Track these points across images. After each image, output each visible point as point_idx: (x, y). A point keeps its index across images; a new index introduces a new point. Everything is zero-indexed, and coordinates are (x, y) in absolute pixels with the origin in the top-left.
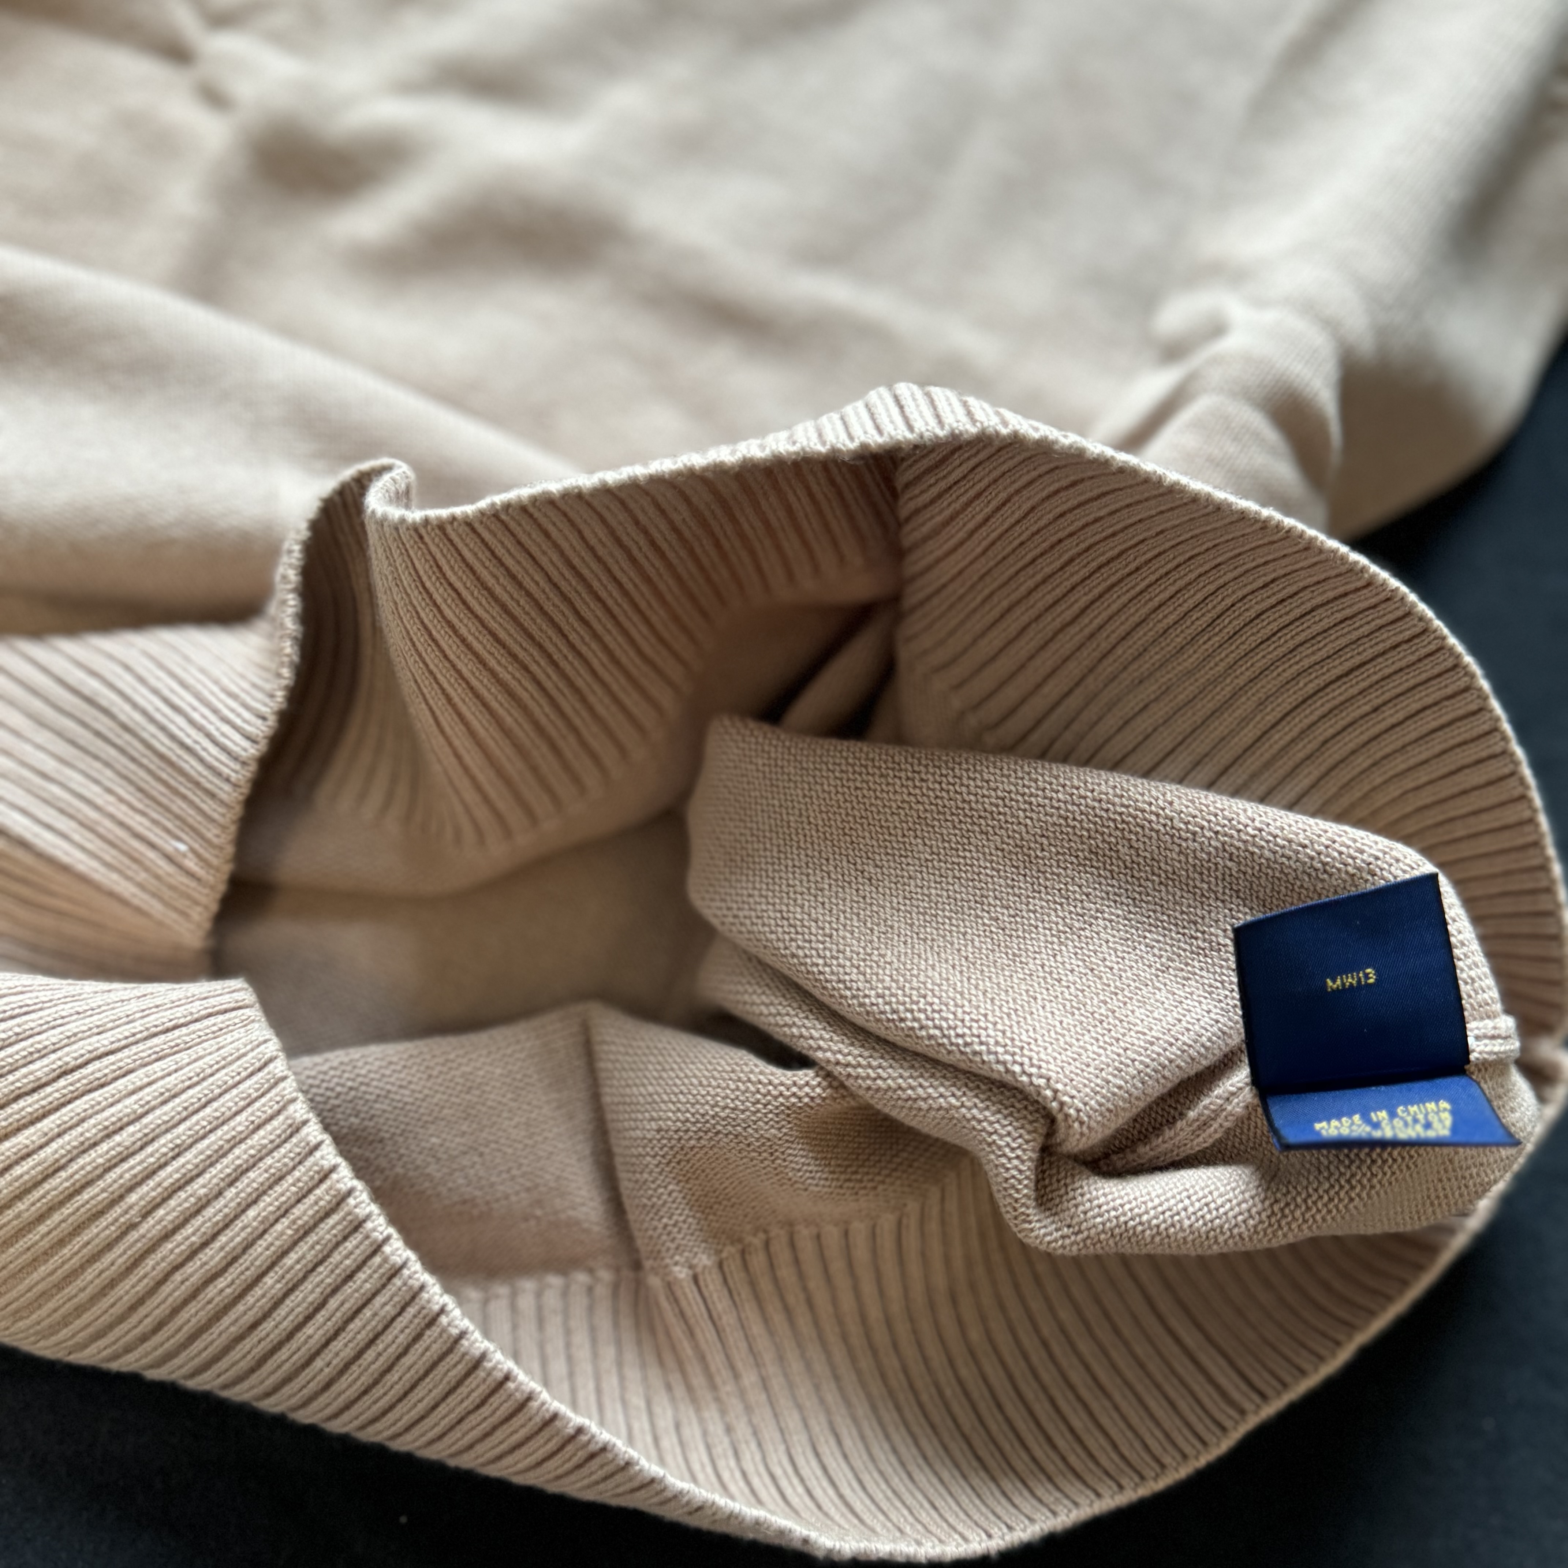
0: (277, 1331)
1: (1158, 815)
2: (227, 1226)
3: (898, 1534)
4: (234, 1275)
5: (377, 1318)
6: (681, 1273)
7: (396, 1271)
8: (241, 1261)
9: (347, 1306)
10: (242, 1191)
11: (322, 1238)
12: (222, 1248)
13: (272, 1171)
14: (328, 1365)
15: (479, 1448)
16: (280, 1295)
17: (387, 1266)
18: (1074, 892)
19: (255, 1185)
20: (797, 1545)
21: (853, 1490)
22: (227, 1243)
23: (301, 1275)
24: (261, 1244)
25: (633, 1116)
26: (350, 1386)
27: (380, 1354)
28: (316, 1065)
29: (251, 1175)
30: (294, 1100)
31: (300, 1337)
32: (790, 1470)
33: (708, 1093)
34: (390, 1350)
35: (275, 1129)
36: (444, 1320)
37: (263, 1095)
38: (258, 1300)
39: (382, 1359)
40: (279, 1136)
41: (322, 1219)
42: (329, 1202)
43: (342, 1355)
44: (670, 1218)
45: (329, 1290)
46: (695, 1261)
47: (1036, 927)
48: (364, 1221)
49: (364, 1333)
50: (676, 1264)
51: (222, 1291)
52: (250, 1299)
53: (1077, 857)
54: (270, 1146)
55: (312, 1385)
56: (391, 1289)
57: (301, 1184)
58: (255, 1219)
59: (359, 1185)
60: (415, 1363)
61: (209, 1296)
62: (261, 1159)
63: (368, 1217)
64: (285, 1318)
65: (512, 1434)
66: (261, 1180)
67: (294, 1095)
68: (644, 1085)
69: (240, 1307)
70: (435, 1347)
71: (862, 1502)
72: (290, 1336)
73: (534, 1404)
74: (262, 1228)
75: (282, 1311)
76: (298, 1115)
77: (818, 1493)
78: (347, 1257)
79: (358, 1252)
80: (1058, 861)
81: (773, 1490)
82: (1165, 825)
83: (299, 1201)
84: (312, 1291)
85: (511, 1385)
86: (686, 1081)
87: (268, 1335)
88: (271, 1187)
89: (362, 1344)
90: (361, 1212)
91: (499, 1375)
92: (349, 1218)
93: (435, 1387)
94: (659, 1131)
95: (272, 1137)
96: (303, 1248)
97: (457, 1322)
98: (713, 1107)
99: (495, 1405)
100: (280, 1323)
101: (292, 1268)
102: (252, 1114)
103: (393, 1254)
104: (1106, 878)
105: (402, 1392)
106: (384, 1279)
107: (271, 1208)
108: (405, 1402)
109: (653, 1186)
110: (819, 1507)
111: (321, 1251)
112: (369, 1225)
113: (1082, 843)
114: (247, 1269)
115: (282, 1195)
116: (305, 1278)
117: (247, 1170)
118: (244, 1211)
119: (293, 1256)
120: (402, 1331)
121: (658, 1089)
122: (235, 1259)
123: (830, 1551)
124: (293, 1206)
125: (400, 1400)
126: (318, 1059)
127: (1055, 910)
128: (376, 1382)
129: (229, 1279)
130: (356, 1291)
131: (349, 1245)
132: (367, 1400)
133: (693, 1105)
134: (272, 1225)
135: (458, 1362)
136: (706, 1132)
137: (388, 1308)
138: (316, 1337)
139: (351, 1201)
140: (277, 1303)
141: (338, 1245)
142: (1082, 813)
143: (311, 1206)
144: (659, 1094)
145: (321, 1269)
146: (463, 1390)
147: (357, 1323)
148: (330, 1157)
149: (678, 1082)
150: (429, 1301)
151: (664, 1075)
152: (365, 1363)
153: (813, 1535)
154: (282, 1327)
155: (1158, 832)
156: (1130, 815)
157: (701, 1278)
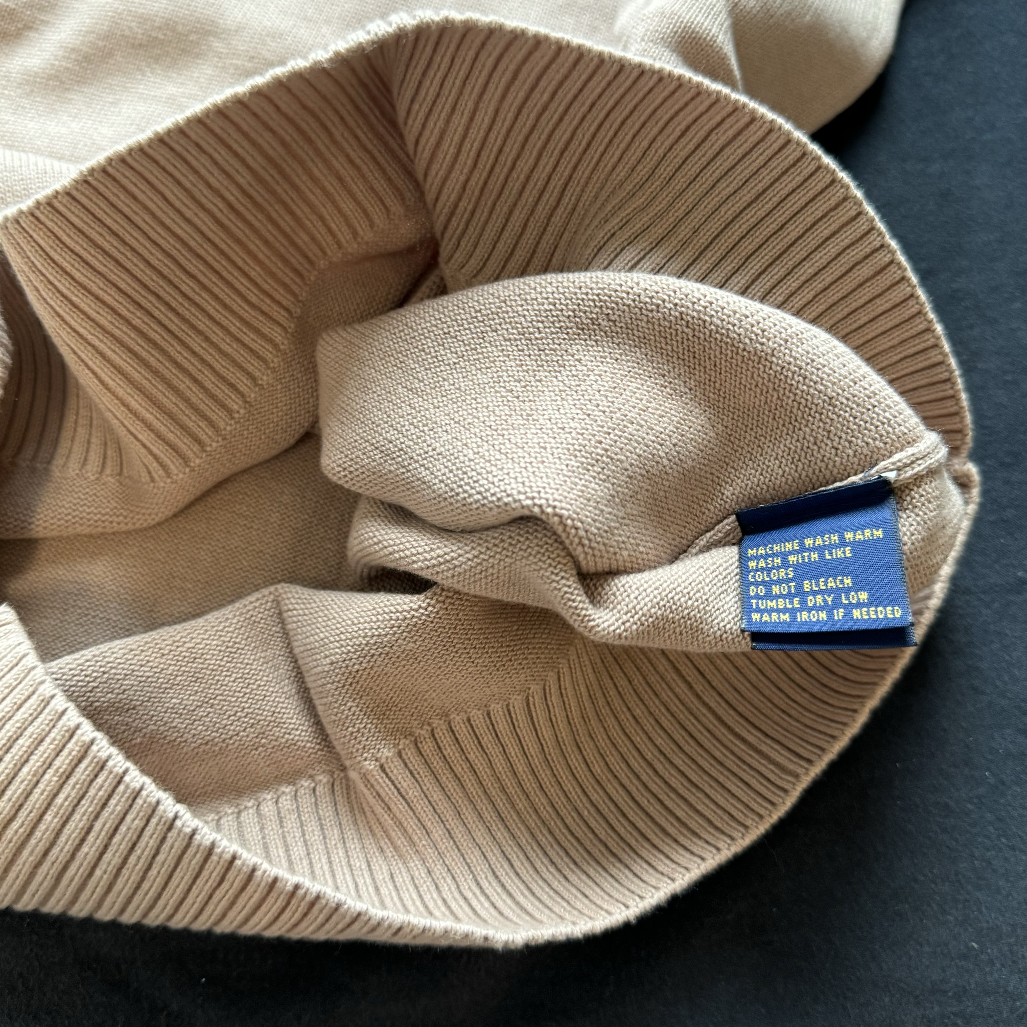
0: (62, 854)
1: (628, 293)
2: (10, 783)
3: (559, 920)
4: (23, 819)
5: (131, 831)
6: (370, 766)
7: (137, 794)
8: (25, 807)
9: (108, 825)
10: (16, 754)
11: (79, 779)
12: (10, 800)
13: (35, 736)
14: (105, 872)
15: (231, 914)
16: (58, 827)
17: (129, 791)
18: (568, 361)
19: (24, 749)
20: (480, 942)
21: (525, 897)
22: (13, 795)
23: (70, 809)
24: (38, 790)
25: (314, 657)
26: (125, 885)
27: (139, 858)
28: (76, 660)
29: (20, 741)
30: (42, 682)
31: (80, 855)
32: (478, 892)
33: (359, 629)
34: (146, 853)
35: (32, 705)
36: (178, 823)
37: (20, 682)
38: (44, 834)
39: (142, 861)
40: (35, 710)
41: (76, 765)
42: (79, 751)
43: (113, 863)
44: (354, 727)
45: (92, 817)
46: (379, 755)
47: (543, 392)
48: (107, 761)
49: (124, 843)
50: (365, 760)
51: (16, 832)
52: (38, 834)
53: (568, 334)
54: (30, 718)
55: (98, 889)
56: (136, 807)
57: (56, 742)
58: (28, 773)
59: (99, 735)
60: (166, 860)
61: (9, 836)
62: (26, 729)
63: (109, 757)
64: (66, 843)
65: (250, 899)
66: (27, 744)
67: (44, 678)
68: (317, 634)
69: (33, 841)
70: (177, 844)
71: (532, 904)
72: (73, 856)
73: (259, 873)
74: (35, 779)
75: (63, 838)
76: (46, 692)
77: (500, 904)
78: (100, 789)
79: (107, 784)
80: (553, 339)
81: (467, 908)
82: (634, 301)
83: (57, 755)
84: (81, 820)
85: (238, 862)
86: (344, 623)
87: (57, 858)
88: (36, 749)
89: (125, 853)
90: (103, 755)
91: (228, 856)
92: (95, 760)
93: (185, 874)
94: (332, 664)
95: (31, 712)
96: (67, 789)
97: (188, 823)
98: (364, 637)
99: (231, 880)
100: (63, 848)
101: (62, 805)
102: (14, 698)
103: (132, 781)
104: (592, 346)
105: (163, 883)
106: (130, 802)
107: (39, 764)
108: (167, 890)
109: (336, 705)
110: (501, 913)
111: (81, 788)
112: (110, 763)
113: (570, 322)
114: (31, 812)
115: (44, 752)
116: (73, 811)
117: (17, 739)
118: (20, 770)
119: (62, 796)
120: (151, 837)
121: (327, 634)
122: (21, 806)
123: (506, 943)
124: (54, 760)
125: (163, 889)
126: (76, 656)
127: (556, 377)
128: (143, 878)
129: (20, 821)
130: (112, 813)
131: (100, 780)
132: (141, 892)
133: (351, 639)
134: (42, 776)
135: (196, 853)
136: (364, 657)
137: (136, 822)
138: (92, 853)
139: (94, 748)
140: (58, 834)
141: (92, 781)
142: (566, 299)
143: (67, 756)
144: (327, 638)
145: (83, 802)
146: (205, 873)
147: (117, 839)
148: (75, 718)
149: (339, 626)
150: (165, 811)
151: (329, 623)
152: (131, 866)
153: (491, 933)
154: (65, 850)
155: (629, 306)
156: (606, 295)
157: (386, 766)
